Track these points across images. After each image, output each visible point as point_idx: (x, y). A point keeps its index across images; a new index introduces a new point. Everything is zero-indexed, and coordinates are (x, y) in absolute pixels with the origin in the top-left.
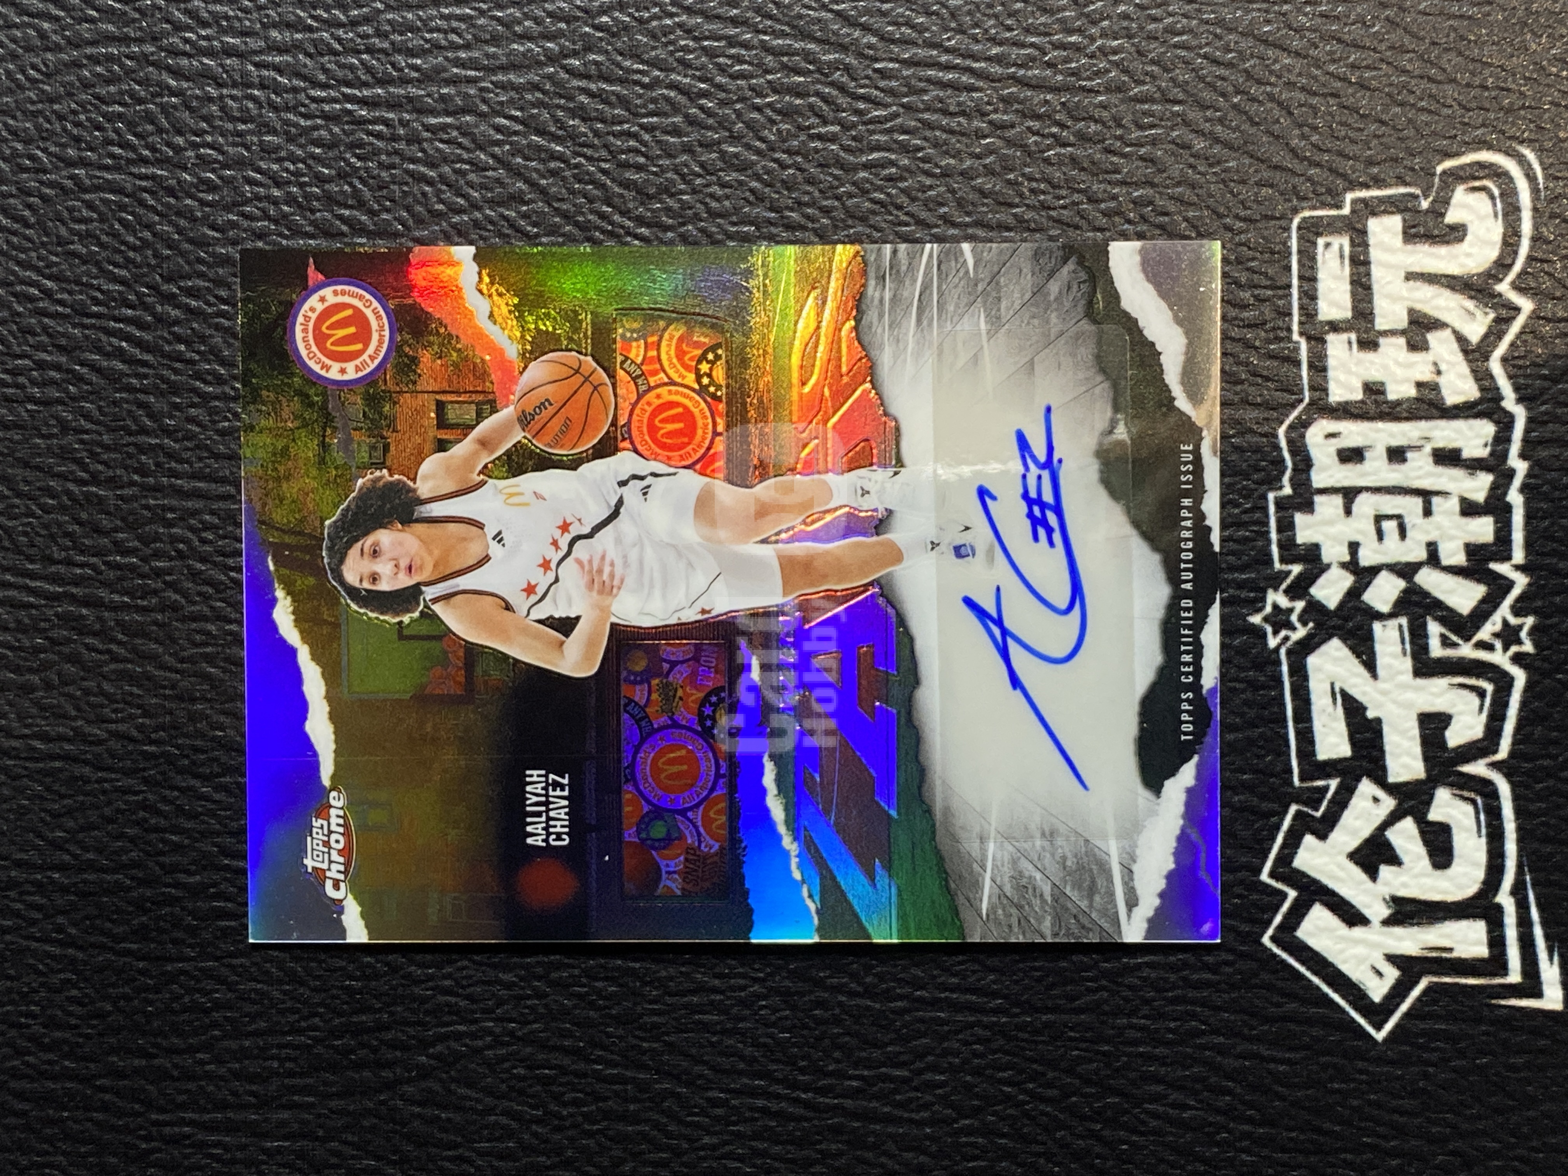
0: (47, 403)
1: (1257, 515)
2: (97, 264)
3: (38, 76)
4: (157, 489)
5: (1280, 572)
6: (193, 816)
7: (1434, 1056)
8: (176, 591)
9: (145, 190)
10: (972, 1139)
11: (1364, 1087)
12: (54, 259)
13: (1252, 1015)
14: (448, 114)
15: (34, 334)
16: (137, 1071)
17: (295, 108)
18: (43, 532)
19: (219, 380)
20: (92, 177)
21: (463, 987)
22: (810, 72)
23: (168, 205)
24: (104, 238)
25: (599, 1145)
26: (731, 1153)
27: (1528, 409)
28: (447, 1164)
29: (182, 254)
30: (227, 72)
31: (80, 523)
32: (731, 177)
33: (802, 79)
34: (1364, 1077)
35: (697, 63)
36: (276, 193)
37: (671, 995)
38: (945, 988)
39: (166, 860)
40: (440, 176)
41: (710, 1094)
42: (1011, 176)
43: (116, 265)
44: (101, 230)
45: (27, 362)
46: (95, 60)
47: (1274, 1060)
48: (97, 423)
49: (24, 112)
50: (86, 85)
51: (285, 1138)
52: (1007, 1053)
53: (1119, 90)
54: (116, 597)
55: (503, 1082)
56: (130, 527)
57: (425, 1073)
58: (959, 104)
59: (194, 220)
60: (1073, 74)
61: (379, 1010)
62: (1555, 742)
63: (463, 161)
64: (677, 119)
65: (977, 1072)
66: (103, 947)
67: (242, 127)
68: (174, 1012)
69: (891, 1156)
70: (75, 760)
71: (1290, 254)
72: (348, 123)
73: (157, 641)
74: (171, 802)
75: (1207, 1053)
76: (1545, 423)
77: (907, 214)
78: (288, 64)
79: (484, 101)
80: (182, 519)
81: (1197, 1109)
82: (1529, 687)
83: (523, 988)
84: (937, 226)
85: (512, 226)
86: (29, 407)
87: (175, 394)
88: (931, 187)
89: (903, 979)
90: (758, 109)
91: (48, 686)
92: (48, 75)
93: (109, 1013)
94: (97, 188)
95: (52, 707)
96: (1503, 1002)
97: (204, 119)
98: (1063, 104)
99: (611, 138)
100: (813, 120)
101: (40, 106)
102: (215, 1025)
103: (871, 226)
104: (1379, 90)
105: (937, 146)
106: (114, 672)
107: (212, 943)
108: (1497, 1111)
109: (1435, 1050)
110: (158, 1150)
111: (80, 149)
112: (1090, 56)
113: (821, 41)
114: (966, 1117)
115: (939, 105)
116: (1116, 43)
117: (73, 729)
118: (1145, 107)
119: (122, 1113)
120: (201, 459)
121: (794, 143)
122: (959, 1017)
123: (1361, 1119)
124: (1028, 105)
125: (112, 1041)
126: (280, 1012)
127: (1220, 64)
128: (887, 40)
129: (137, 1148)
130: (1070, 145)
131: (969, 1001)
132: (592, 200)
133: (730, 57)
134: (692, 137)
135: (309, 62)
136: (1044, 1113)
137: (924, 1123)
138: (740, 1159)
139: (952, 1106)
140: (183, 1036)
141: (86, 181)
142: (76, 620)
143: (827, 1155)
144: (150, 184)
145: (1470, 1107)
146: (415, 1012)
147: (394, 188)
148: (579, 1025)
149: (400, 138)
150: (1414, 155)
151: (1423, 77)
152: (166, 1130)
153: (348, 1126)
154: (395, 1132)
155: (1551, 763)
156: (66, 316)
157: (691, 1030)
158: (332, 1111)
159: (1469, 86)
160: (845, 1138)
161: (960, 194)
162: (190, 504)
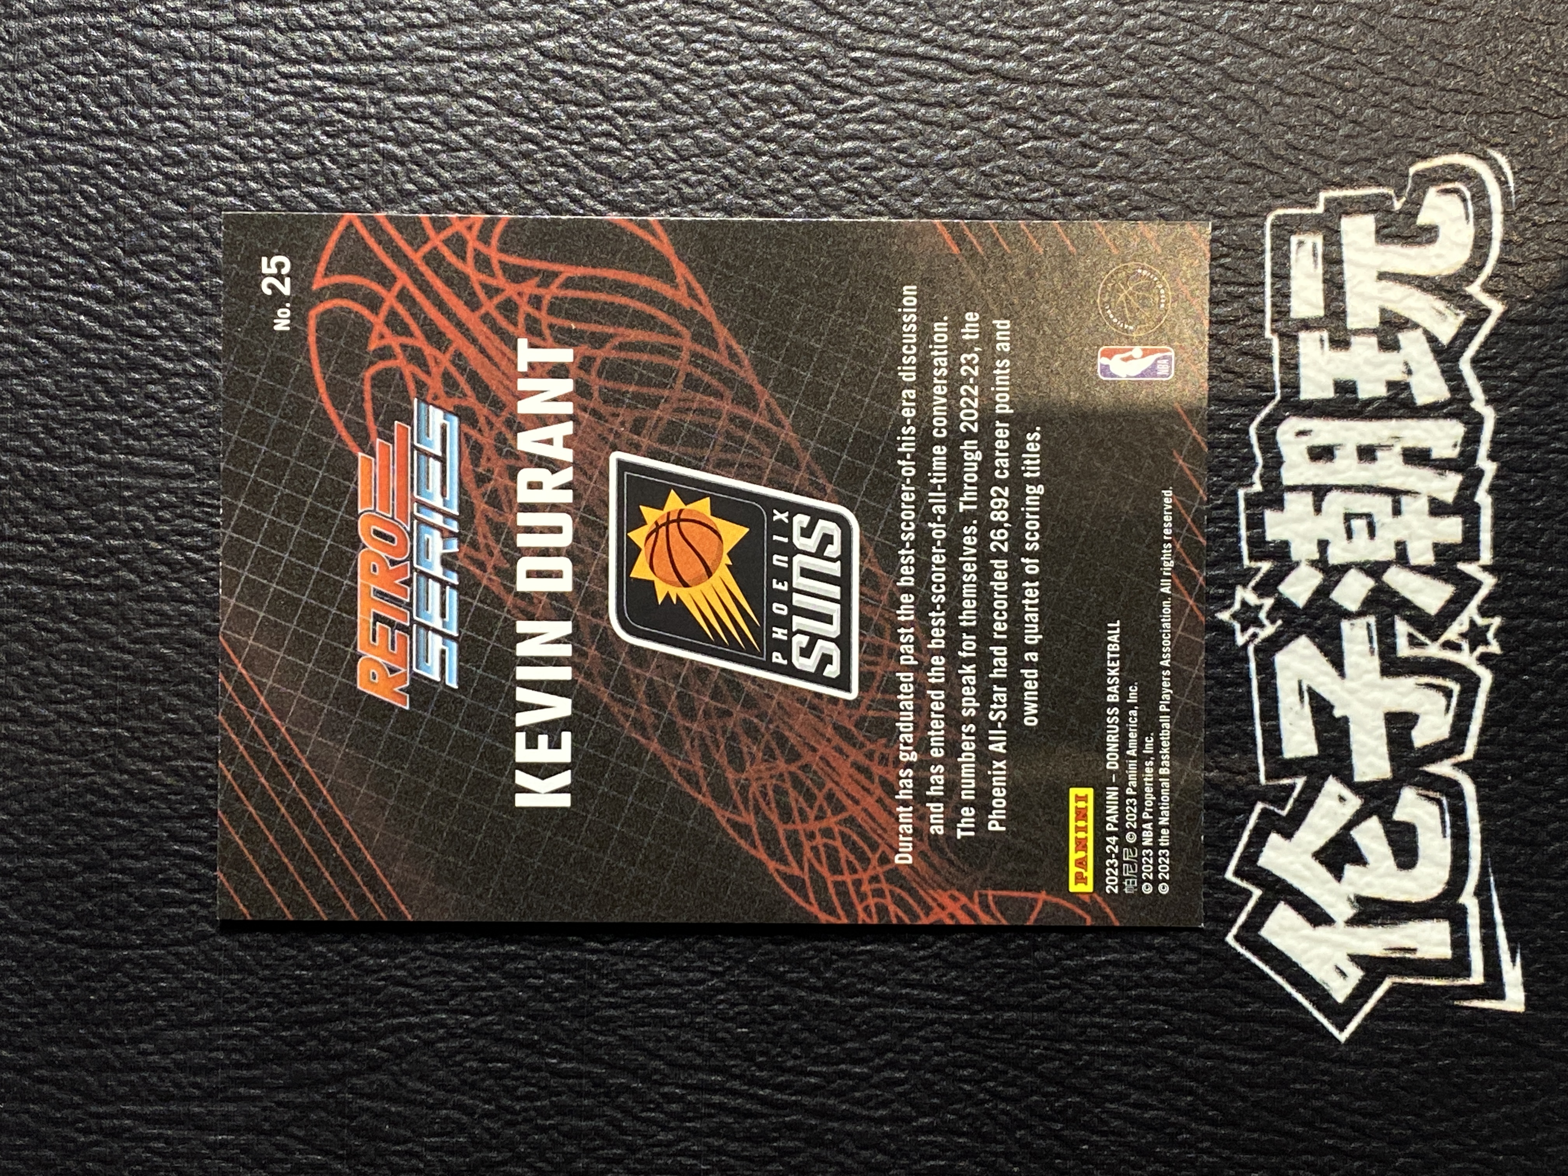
1: (1227, 511)
2: (58, 237)
4: (113, 466)
5: (1249, 569)
6: (141, 800)
7: (1396, 1058)
8: (131, 571)
9: (109, 162)
10: (932, 1138)
11: (1326, 1088)
12: (13, 230)
13: (1216, 1015)
14: (420, 93)
16: (78, 1062)
17: (264, 83)
19: (181, 358)
20: (54, 148)
21: (416, 978)
22: (787, 59)
23: (130, 178)
24: (65, 211)
25: (553, 1141)
26: (686, 1149)
27: (1497, 410)
28: (395, 1159)
29: (146, 228)
30: (195, 45)
31: (34, 500)
32: (705, 162)
33: (778, 67)
34: (1326, 1078)
35: (673, 48)
36: (243, 168)
37: (628, 987)
38: (907, 984)
39: (114, 845)
40: (410, 155)
41: (666, 1089)
42: (986, 168)
43: (76, 237)
44: (62, 201)
46: (59, 29)
47: (1235, 1060)
48: (53, 397)
50: (50, 55)
51: (230, 1131)
52: (968, 1051)
53: (1095, 84)
54: (68, 575)
55: (456, 1075)
56: (85, 504)
57: (375, 1066)
58: (935, 95)
59: (158, 194)
60: (1050, 68)
61: (329, 1001)
62: (1521, 744)
63: (433, 141)
64: (653, 104)
65: (937, 1069)
66: (45, 934)
67: (208, 101)
68: (118, 1002)
69: (851, 1155)
70: (22, 742)
71: (1263, 252)
72: (318, 100)
73: (110, 622)
74: (119, 786)
75: (1170, 1053)
76: (1513, 425)
77: (880, 204)
78: (258, 39)
79: (457, 81)
80: (138, 497)
81: (1158, 1109)
82: (1495, 688)
83: (477, 979)
84: (911, 216)
87: (135, 370)
88: (906, 177)
90: (733, 95)
92: (11, 44)
93: (50, 1002)
94: (60, 160)
96: (1466, 1004)
97: (171, 91)
98: (1040, 98)
99: (584, 121)
100: (788, 107)
102: (160, 1014)
104: (1353, 90)
105: (913, 136)
106: (65, 651)
107: (159, 931)
108: (1457, 1113)
109: (1398, 1051)
110: (97, 1143)
111: (42, 120)
112: (1067, 50)
113: (798, 29)
114: (925, 1115)
115: (916, 96)
116: (1094, 38)
117: (19, 709)
118: (1121, 102)
119: (60, 1105)
120: (160, 436)
121: (770, 130)
122: (920, 1014)
123: (1323, 1121)
124: (1004, 97)
125: (52, 1030)
126: (227, 1002)
127: (1196, 61)
128: (864, 29)
129: (74, 1140)
130: (1045, 138)
131: (928, 998)
132: (563, 183)
133: (706, 43)
134: (666, 123)
135: (281, 38)
136: (1004, 1112)
137: (881, 1121)
138: (695, 1156)
139: (911, 1103)
140: (127, 1026)
141: (47, 151)
142: (26, 598)
143: (783, 1152)
144: (113, 156)
145: (1431, 1109)
146: (366, 1003)
147: (363, 166)
148: (534, 1018)
149: (371, 116)
150: (1387, 156)
151: (1396, 79)
152: (106, 1123)
153: (295, 1119)
154: (343, 1126)
155: (1517, 764)
156: (24, 289)
157: (649, 1025)
158: (279, 1104)
159: (1443, 89)
160: (802, 1135)
161: (935, 184)
162: (146, 482)
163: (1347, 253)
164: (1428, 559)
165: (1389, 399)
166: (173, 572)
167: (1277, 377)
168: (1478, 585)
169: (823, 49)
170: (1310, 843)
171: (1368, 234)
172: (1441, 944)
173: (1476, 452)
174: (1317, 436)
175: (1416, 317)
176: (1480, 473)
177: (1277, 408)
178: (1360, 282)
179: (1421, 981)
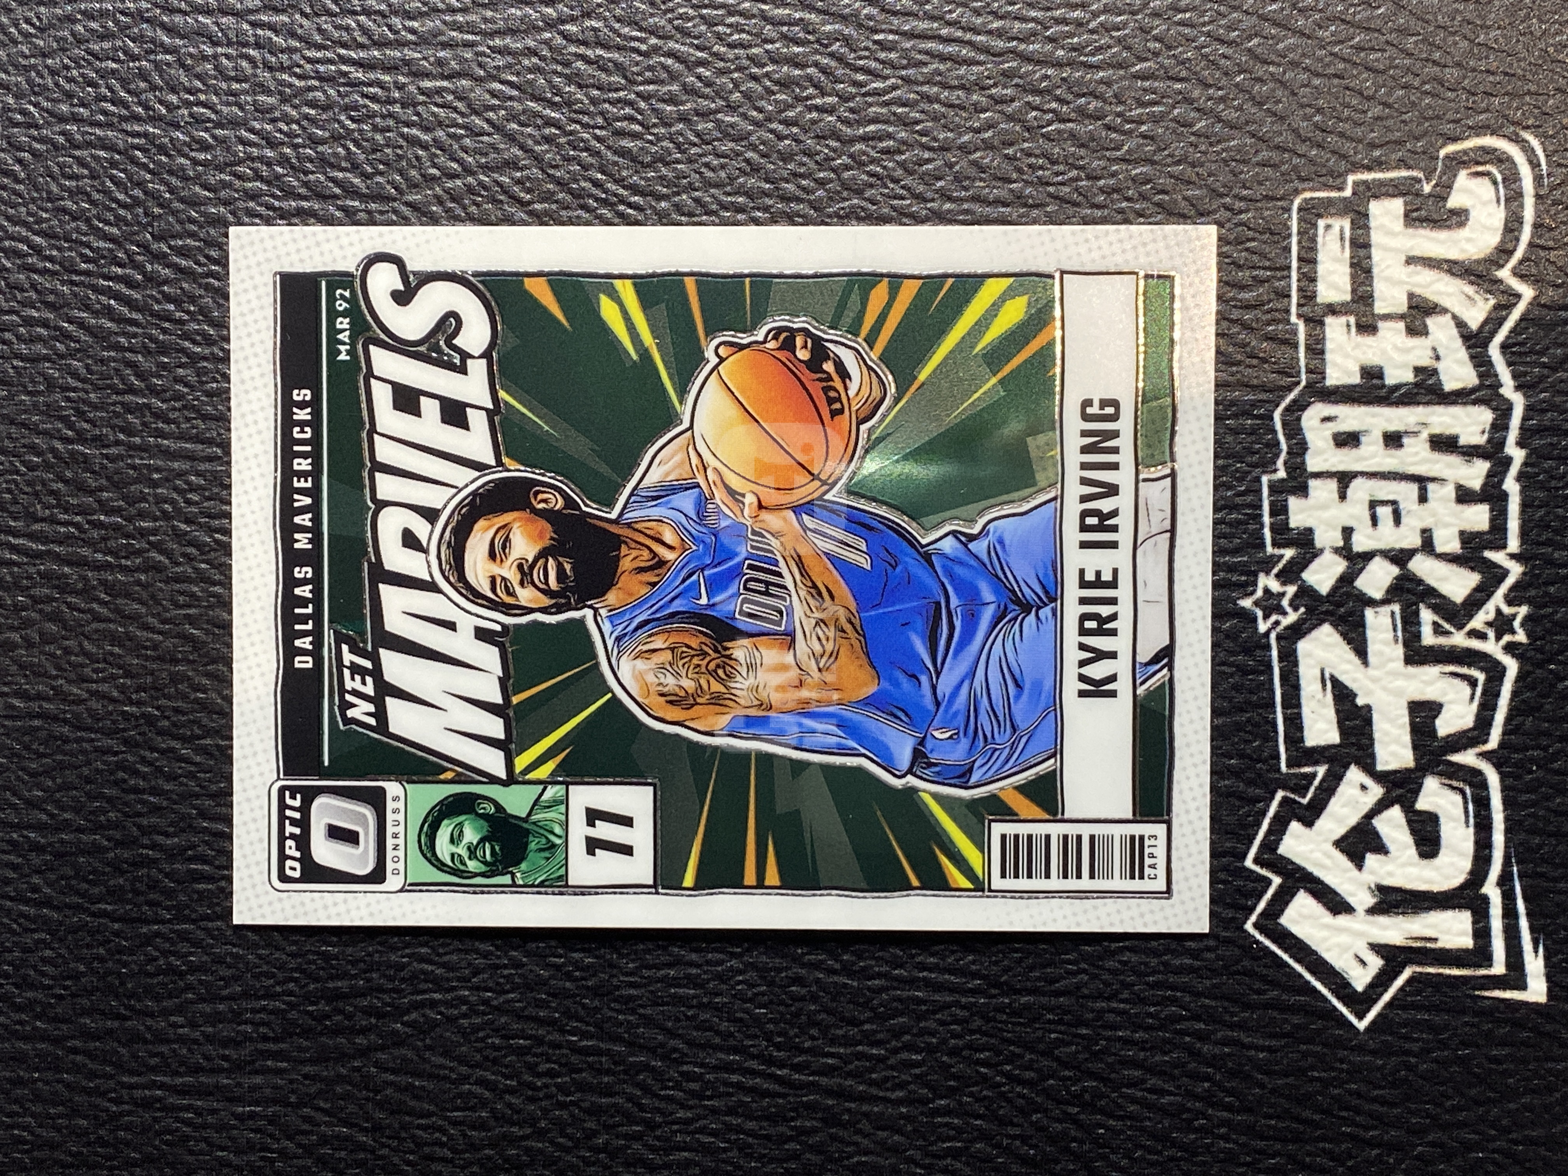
0: (34, 360)
1: (1249, 499)
2: (88, 221)
3: (32, 31)
4: (143, 448)
5: (1272, 556)
6: (172, 777)
7: (1415, 1047)
8: (161, 552)
9: (137, 147)
11: (1344, 1076)
12: (44, 215)
13: (1235, 1002)
14: (444, 77)
15: (22, 290)
16: (110, 1032)
17: (290, 68)
18: (27, 489)
20: (84, 133)
21: (439, 955)
22: (809, 42)
23: (159, 163)
24: (96, 196)
25: (572, 1115)
26: (705, 1127)
27: (1525, 396)
28: (420, 1133)
29: (174, 213)
30: (222, 30)
31: (66, 482)
32: (727, 146)
33: (801, 49)
34: (1344, 1066)
35: (696, 32)
36: (269, 153)
37: (649, 967)
38: (923, 967)
39: (144, 822)
40: (434, 140)
41: (685, 1068)
42: (1010, 151)
43: (107, 223)
44: (92, 186)
45: (15, 318)
46: (88, 15)
47: (1253, 1047)
48: (84, 381)
49: (16, 66)
50: (79, 41)
51: (257, 1103)
52: (985, 1034)
53: (1120, 66)
54: (99, 556)
55: (479, 1051)
56: (116, 486)
57: (399, 1041)
58: (958, 77)
59: (186, 179)
60: (1074, 49)
61: (355, 977)
62: (1547, 734)
63: (457, 125)
64: (675, 88)
65: (954, 1052)
66: (77, 908)
67: (235, 86)
68: (149, 975)
69: (866, 1136)
70: (56, 719)
71: (1290, 235)
72: (344, 85)
73: (140, 602)
74: (150, 764)
75: (1188, 1039)
76: (1544, 411)
77: (903, 187)
78: (284, 24)
79: (480, 65)
80: (167, 480)
81: (1175, 1095)
82: (1521, 678)
83: (499, 957)
84: (933, 200)
85: (505, 192)
86: (15, 363)
87: (164, 354)
88: (929, 161)
89: (882, 958)
90: (755, 78)
91: (29, 644)
92: (41, 30)
93: (83, 975)
94: (89, 145)
95: (32, 665)
96: (1487, 994)
97: (198, 77)
98: (1063, 79)
99: (607, 105)
100: (811, 91)
101: (32, 61)
102: (189, 988)
103: (865, 199)
104: (1383, 72)
105: (935, 119)
106: (97, 631)
107: (188, 907)
108: (1478, 1103)
109: (1417, 1040)
110: (129, 1113)
111: (72, 105)
112: (1092, 32)
113: (820, 12)
114: (941, 1098)
115: (938, 78)
116: (1119, 19)
117: (53, 688)
118: (1147, 84)
119: (92, 1075)
120: (188, 420)
121: (791, 114)
122: (937, 997)
123: (1341, 1109)
124: (1028, 79)
125: (85, 1002)
126: (256, 976)
127: (1222, 42)
128: (888, 12)
129: (107, 1110)
130: (1070, 121)
131: (947, 981)
132: (585, 167)
133: (730, 26)
134: (688, 106)
135: (305, 22)
136: (1021, 1096)
137: (899, 1102)
138: (714, 1133)
139: (927, 1085)
140: (157, 998)
141: (78, 137)
142: (58, 578)
143: (802, 1132)
144: (143, 141)
145: (1449, 1098)
146: (391, 979)
147: (388, 151)
148: (554, 995)
149: (395, 101)
150: (1417, 139)
151: (1427, 60)
152: (138, 1093)
153: (320, 1092)
154: (367, 1099)
155: (1542, 754)
156: (53, 273)
157: (667, 1004)
158: (306, 1077)
159: (1474, 70)
160: (820, 1115)
161: (957, 168)
162: (176, 465)
163: (1376, 237)
164: (1454, 546)
165: (1416, 385)
166: (202, 554)
167: (1302, 362)
168: (1505, 573)
169: (846, 32)
170: (1331, 831)
171: (1397, 218)
172: (1463, 934)
173: (1505, 438)
174: (1343, 421)
175: (1445, 302)
176: (1509, 461)
177: (1302, 394)
178: (1388, 267)
179: (1441, 971)
